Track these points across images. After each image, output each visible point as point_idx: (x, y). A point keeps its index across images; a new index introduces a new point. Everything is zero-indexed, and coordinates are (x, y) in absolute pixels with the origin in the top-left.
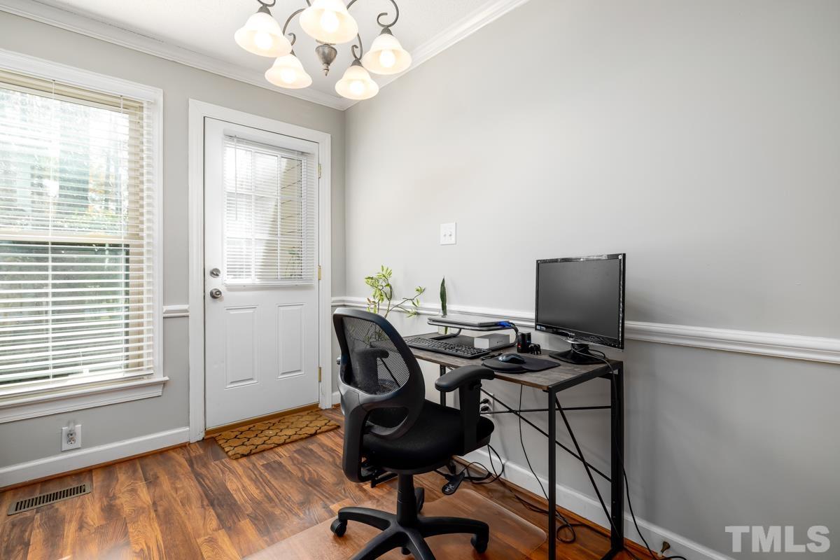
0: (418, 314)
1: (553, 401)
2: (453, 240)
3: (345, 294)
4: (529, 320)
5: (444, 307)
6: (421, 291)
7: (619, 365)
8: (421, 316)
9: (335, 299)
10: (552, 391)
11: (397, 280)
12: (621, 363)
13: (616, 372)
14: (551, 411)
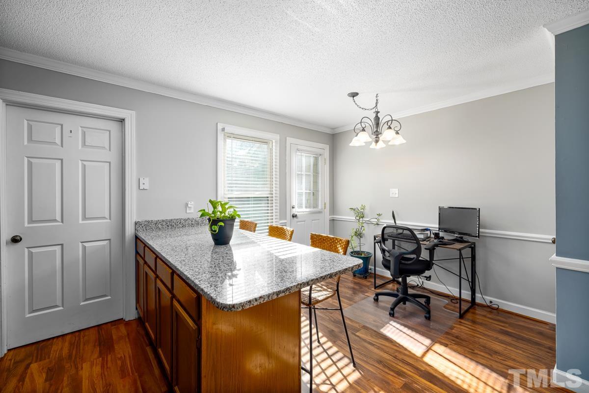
0: (377, 224)
1: (461, 254)
2: (397, 196)
3: (334, 215)
4: (436, 228)
5: (395, 222)
6: (379, 215)
7: (474, 244)
8: (379, 225)
9: (331, 217)
10: (460, 250)
11: (367, 211)
12: (475, 243)
13: (473, 246)
14: (460, 259)
